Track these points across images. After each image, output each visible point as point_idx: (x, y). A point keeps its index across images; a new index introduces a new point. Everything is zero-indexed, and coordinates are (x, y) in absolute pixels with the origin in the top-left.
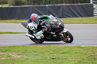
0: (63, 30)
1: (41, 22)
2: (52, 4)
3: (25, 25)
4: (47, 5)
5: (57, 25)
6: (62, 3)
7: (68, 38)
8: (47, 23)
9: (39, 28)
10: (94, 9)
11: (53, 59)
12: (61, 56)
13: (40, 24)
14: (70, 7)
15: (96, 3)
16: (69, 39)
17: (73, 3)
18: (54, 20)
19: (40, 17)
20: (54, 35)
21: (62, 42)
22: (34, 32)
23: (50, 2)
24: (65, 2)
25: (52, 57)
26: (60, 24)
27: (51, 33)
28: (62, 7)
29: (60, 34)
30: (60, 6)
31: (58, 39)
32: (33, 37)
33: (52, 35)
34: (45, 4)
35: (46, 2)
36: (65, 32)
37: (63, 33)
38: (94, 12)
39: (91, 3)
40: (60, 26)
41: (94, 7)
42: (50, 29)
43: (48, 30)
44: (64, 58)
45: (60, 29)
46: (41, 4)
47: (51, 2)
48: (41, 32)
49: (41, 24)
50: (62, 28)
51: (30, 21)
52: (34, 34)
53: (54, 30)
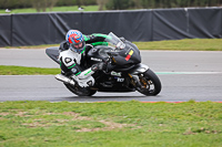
0: (139, 67)
1: (90, 48)
3: (54, 56)
4: (186, 9)
5: (125, 56)
8: (103, 52)
9: (86, 63)
11: (199, 131)
12: (217, 125)
18: (118, 45)
19: (86, 38)
20: (118, 78)
21: (136, 93)
22: (74, 70)
26: (131, 53)
29: (132, 76)
31: (128, 86)
33: (114, 78)
35: (184, 2)
36: (143, 71)
40: (132, 58)
42: (110, 66)
45: (131, 64)
48: (89, 71)
52: (74, 77)
53: (117, 66)
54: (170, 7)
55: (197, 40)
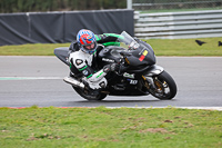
0: (153, 68)
2: (40, 9)
3: (63, 57)
4: (28, 14)
5: (139, 57)
6: (63, 7)
7: (166, 88)
8: (115, 52)
10: (136, 21)
11: (43, 137)
12: (60, 130)
13: (98, 53)
14: (82, 18)
15: (139, 8)
16: (167, 90)
17: (88, 7)
18: (132, 45)
20: (132, 79)
21: (150, 97)
23: (34, 5)
24: (70, 5)
25: (39, 134)
26: (145, 53)
27: (126, 75)
28: (61, 18)
29: (145, 78)
30: (59, 15)
31: (141, 89)
32: (82, 85)
33: (127, 80)
34: (23, 11)
35: (25, 7)
36: (157, 72)
37: (154, 76)
38: (136, 30)
39: (129, 8)
40: (146, 59)
41: (136, 17)
42: (122, 67)
43: (117, 69)
44: (67, 134)
45: (145, 65)
46: (14, 9)
47: (37, 6)
48: (101, 73)
49: (101, 54)
50: (150, 63)
51: (76, 48)
52: (84, 79)
54: (11, 12)
55: (39, 45)
